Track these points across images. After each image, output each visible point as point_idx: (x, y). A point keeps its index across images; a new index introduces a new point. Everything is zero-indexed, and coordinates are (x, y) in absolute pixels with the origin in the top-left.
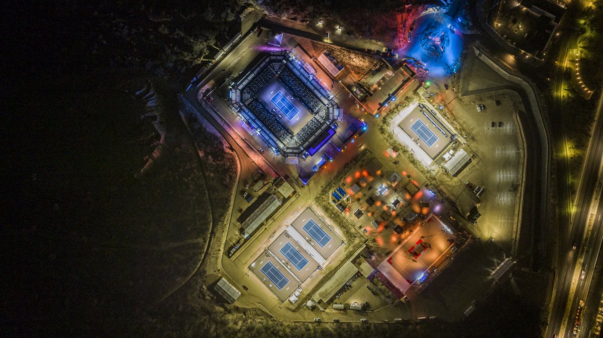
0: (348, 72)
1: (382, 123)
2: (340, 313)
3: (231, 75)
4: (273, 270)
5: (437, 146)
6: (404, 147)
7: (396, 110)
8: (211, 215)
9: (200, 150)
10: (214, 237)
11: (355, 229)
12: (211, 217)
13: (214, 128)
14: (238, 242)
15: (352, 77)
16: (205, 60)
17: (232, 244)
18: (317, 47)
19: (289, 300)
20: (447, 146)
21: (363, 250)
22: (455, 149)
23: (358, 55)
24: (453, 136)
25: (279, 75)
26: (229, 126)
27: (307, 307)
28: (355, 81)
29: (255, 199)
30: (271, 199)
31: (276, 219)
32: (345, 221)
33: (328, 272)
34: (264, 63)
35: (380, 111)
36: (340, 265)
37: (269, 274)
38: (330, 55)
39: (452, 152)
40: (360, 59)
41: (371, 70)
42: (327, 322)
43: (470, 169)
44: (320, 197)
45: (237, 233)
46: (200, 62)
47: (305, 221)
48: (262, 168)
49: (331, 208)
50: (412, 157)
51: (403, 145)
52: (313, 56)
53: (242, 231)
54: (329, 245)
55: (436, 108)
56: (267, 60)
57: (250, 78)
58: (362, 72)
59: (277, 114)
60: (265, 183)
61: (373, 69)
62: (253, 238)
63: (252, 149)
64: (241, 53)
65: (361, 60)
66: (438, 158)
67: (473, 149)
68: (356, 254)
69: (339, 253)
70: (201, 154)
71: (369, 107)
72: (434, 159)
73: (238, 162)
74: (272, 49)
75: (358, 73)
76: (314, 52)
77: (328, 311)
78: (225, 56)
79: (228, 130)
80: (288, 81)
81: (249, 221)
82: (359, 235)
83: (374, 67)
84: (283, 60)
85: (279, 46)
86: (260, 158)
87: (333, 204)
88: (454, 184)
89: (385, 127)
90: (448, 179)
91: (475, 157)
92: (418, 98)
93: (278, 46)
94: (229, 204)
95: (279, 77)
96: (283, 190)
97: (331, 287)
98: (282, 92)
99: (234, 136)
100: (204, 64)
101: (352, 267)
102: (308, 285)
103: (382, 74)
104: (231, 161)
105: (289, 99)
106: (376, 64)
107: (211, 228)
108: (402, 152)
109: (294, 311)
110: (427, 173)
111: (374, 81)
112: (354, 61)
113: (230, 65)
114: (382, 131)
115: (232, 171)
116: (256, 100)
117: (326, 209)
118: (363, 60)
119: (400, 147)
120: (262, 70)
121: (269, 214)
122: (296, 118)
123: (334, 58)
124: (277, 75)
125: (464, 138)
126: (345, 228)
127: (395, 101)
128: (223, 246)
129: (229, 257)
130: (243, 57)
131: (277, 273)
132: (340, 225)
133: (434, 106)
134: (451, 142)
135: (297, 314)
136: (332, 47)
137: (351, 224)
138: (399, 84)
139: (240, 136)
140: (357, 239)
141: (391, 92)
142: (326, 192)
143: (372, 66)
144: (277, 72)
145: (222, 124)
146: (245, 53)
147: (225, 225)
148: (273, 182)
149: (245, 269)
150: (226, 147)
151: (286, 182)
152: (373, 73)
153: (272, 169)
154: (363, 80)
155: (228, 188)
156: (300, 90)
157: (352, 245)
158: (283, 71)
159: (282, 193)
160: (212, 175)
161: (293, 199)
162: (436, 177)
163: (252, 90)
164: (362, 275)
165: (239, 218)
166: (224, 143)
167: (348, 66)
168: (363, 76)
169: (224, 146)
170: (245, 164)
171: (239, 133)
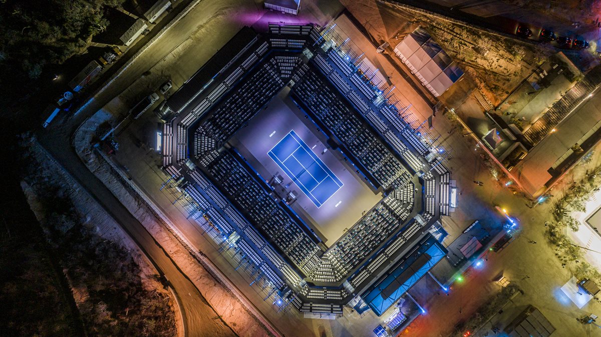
1: (552, 217)
3: (166, 87)
7: (588, 185)
9: (78, 287)
13: (116, 225)
15: (480, 98)
16: (97, 45)
18: (393, 18)
23: (496, 43)
25: (293, 88)
26: (158, 220)
28: (487, 108)
34: (252, 58)
38: (427, 39)
40: (501, 52)
41: (525, 81)
46: (84, 51)
56: (262, 49)
57: (214, 95)
58: (505, 87)
59: (283, 190)
61: (531, 79)
63: (218, 281)
64: (195, 28)
65: (502, 56)
70: (80, 297)
71: (524, 178)
73: (179, 316)
74: (276, 20)
75: (494, 89)
76: (384, 31)
78: (150, 35)
79: (155, 230)
80: (316, 106)
83: (534, 75)
84: (303, 48)
85: (295, 12)
86: (238, 306)
89: (560, 227)
93: (290, 11)
95: (293, 95)
98: (300, 133)
99: (170, 246)
100: (95, 54)
103: (554, 92)
104: (160, 313)
105: (318, 151)
106: (539, 67)
111: (533, 109)
112: (485, 59)
113: (163, 58)
114: (553, 238)
116: (231, 153)
118: (507, 55)
119: (597, 279)
120: (247, 75)
122: (334, 202)
123: (439, 48)
124: (288, 89)
130: (198, 40)
136: (432, 21)
139: (186, 247)
141: (580, 141)
143: (530, 71)
144: (286, 81)
145: (139, 214)
146: (203, 30)
150: (149, 277)
152: (532, 89)
154: (506, 106)
156: (348, 130)
158: (303, 80)
163: (219, 127)
166: (141, 265)
167: (471, 70)
168: (505, 96)
169: (142, 276)
170: (197, 321)
171: (183, 239)
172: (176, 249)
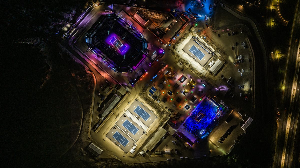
0: (151, 22)
1: (173, 49)
2: (159, 156)
4: (119, 136)
5: (205, 59)
6: (186, 61)
7: (180, 41)
8: (82, 108)
9: (73, 73)
10: (85, 121)
11: (163, 109)
12: (82, 110)
13: (79, 60)
14: (99, 122)
15: (154, 25)
17: (95, 124)
18: (133, 10)
19: (130, 152)
20: (210, 59)
21: (169, 120)
22: (215, 60)
23: (156, 13)
24: (213, 52)
25: (113, 27)
26: (88, 58)
27: (140, 155)
28: (156, 27)
29: (106, 97)
30: (115, 96)
31: (119, 107)
32: (157, 105)
33: (150, 134)
34: (103, 22)
35: (171, 43)
36: (156, 129)
37: (117, 138)
38: (140, 14)
39: (213, 61)
40: (158, 14)
41: (164, 20)
42: (153, 162)
43: (224, 70)
44: (142, 93)
45: (97, 117)
47: (135, 107)
48: (108, 80)
49: (149, 98)
50: (191, 66)
51: (185, 60)
52: (131, 15)
53: (100, 116)
54: (149, 119)
55: (202, 38)
56: (105, 20)
57: (96, 30)
58: (159, 22)
59: (114, 49)
60: (111, 88)
62: (107, 119)
63: (102, 70)
64: (91, 17)
65: (158, 15)
66: (206, 66)
67: (224, 59)
68: (165, 123)
69: (156, 124)
70: (73, 75)
71: (164, 41)
72: (203, 66)
73: (94, 77)
75: (156, 22)
76: (131, 13)
77: (153, 156)
78: (82, 20)
79: (87, 60)
80: (118, 30)
81: (103, 110)
82: (166, 112)
84: (114, 18)
86: (107, 75)
87: (150, 96)
88: (216, 79)
89: (175, 51)
90: (213, 77)
91: (227, 63)
92: (192, 33)
93: (111, 11)
94: (91, 101)
96: (121, 91)
97: (153, 143)
98: (116, 37)
99: (91, 64)
101: (164, 130)
102: (139, 143)
103: (170, 22)
104: (90, 77)
105: (120, 40)
106: (166, 17)
107: (83, 116)
108: (186, 64)
109: (133, 158)
110: (200, 74)
111: (166, 26)
112: (154, 16)
113: (85, 24)
114: (174, 53)
115: (91, 83)
116: (102, 43)
117: (146, 99)
118: (159, 15)
119: (184, 61)
120: (103, 25)
121: (114, 105)
123: (142, 15)
125: (219, 53)
126: (157, 109)
127: (179, 36)
128: (90, 125)
129: (95, 131)
130: (92, 19)
131: (122, 137)
132: (155, 108)
133: (201, 37)
134: (212, 56)
135: (135, 159)
136: (141, 10)
137: (161, 107)
138: (180, 26)
139: (94, 63)
140: (165, 114)
141: (176, 31)
142: (145, 90)
143: (165, 18)
145: (84, 57)
146: (93, 17)
147: (91, 113)
148: (115, 87)
149: (104, 137)
150: (87, 70)
151: (122, 86)
152: (165, 22)
153: (114, 80)
154: (160, 26)
155: (90, 92)
156: (125, 34)
157: (162, 118)
158: (115, 25)
159: (121, 92)
160: (80, 86)
161: (127, 95)
162: (206, 76)
163: (98, 37)
164: (169, 134)
165: (98, 109)
166: (85, 68)
167: (151, 19)
168: (160, 24)
169: (86, 70)
170: (98, 78)
171: (94, 62)
172: (92, 64)
